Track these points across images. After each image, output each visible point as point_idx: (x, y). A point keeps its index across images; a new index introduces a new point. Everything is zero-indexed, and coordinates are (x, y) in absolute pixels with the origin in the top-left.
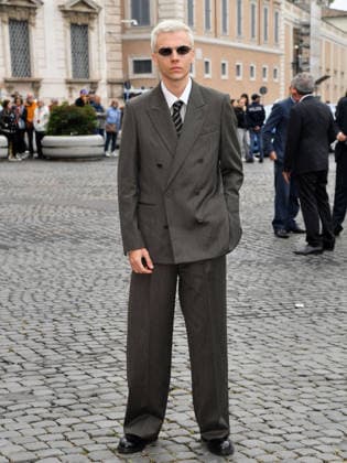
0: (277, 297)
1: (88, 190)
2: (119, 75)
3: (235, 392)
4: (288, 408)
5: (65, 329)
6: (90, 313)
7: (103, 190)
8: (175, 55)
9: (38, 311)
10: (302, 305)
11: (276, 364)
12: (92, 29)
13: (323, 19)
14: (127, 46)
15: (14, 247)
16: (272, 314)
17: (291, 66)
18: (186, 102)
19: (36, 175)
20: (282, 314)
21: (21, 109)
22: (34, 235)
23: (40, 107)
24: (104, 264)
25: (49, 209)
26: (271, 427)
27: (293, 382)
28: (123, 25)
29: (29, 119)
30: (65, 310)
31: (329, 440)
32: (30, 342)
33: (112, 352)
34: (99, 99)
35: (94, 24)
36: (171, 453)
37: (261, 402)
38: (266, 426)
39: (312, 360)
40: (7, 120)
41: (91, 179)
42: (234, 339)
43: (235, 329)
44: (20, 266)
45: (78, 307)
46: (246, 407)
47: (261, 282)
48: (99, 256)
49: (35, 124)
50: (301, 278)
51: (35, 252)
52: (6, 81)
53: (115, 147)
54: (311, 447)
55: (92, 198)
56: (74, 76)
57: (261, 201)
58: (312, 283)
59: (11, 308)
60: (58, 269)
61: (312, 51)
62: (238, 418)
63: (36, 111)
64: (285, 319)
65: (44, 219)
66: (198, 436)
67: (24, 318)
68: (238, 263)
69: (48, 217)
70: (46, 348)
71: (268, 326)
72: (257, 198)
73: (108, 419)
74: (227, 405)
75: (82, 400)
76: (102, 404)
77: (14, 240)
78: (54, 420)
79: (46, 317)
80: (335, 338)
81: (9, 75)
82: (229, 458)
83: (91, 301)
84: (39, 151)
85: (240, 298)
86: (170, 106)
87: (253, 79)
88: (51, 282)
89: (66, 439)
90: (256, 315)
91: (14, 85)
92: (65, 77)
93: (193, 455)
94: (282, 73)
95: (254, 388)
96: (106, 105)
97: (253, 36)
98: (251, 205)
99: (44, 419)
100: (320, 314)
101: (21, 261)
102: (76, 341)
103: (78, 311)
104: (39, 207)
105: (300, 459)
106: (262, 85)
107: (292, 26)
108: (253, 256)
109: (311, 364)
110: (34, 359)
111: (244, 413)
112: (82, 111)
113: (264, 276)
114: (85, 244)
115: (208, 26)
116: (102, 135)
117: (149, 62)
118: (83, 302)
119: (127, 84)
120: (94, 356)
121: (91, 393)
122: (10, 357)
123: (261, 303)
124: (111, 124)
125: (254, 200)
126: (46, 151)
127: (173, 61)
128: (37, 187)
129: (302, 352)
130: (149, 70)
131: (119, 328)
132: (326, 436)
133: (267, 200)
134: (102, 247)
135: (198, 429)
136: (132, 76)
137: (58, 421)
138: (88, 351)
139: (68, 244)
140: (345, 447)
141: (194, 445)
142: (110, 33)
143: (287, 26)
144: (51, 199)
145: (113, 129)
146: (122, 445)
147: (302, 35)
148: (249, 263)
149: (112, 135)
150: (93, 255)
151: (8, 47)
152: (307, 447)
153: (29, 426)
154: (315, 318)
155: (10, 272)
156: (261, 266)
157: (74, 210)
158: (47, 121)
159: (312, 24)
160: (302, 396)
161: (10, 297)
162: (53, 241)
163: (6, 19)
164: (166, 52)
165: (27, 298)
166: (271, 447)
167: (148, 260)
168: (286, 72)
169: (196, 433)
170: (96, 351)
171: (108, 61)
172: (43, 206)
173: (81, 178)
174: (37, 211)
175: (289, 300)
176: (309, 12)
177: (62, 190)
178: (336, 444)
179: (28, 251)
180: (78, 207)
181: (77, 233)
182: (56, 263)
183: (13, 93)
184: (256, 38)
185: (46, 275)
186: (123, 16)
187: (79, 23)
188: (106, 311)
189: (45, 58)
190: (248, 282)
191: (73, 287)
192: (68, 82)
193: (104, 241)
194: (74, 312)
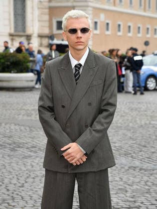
1: (23, 112)
2: (46, 31)
6: (22, 203)
7: (33, 112)
8: (79, 34)
14: (52, 11)
18: (83, 65)
24: (33, 166)
30: (4, 200)
41: (25, 104)
45: (13, 199)
47: (143, 183)
48: (29, 161)
55: (25, 118)
56: (16, 30)
57: (143, 123)
68: (126, 168)
72: (141, 121)
83: (23, 194)
85: (128, 195)
87: (139, 35)
92: (9, 31)
97: (141, 5)
98: (136, 126)
103: (14, 202)
106: (146, 40)
108: (137, 163)
112: (20, 56)
113: (145, 178)
114: (20, 151)
118: (18, 194)
119: (51, 37)
123: (143, 199)
125: (138, 122)
127: (78, 38)
134: (32, 154)
139: (7, 151)
142: (41, 2)
148: (135, 168)
150: (26, 160)
156: (142, 171)
157: (13, 127)
171: (39, 21)
173: (18, 104)
177: (4, 112)
180: (15, 125)
181: (15, 143)
184: (143, 7)
188: (32, 202)
190: (133, 182)
191: (11, 183)
192: (11, 35)
193: (33, 149)
194: (10, 202)
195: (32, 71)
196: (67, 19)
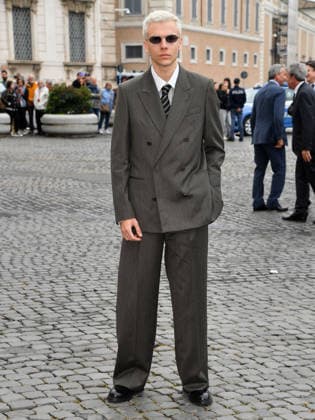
0: (253, 263)
2: (113, 60)
3: (214, 349)
4: (262, 364)
5: (61, 290)
6: (84, 276)
7: (96, 164)
8: (164, 43)
9: (37, 273)
10: (276, 272)
11: (251, 325)
12: (88, 16)
13: (300, 10)
14: (120, 32)
15: (16, 216)
16: (249, 279)
17: (269, 52)
18: (173, 86)
19: (36, 149)
20: (258, 279)
21: (23, 90)
22: (33, 204)
23: (40, 88)
24: (97, 231)
25: (47, 181)
26: (247, 381)
27: (267, 340)
28: (117, 13)
29: (30, 99)
30: (61, 273)
31: (299, 394)
32: (29, 302)
33: (104, 312)
34: (94, 81)
35: (90, 12)
36: (156, 403)
37: (238, 358)
38: (242, 380)
39: (284, 321)
40: (10, 99)
41: (85, 154)
42: (214, 301)
43: (214, 292)
44: (21, 233)
45: (73, 271)
46: (224, 362)
47: (239, 250)
48: (92, 224)
49: (35, 103)
50: (275, 246)
51: (34, 220)
52: (9, 64)
53: (108, 125)
54: (282, 399)
55: (86, 171)
56: (72, 60)
57: (240, 176)
58: (285, 251)
59: (12, 270)
60: (55, 235)
61: (289, 39)
62: (216, 372)
63: (37, 91)
64: (260, 284)
65: (43, 190)
66: (180, 388)
67: (25, 280)
69: (47, 188)
70: (44, 307)
71: (245, 290)
72: (237, 174)
73: (100, 372)
74: (207, 360)
75: (76, 355)
76: (94, 358)
77: (15, 208)
78: (50, 371)
79: (44, 279)
80: (305, 302)
81: (12, 58)
82: (208, 408)
83: (85, 265)
84: (39, 128)
85: (221, 265)
86: (159, 89)
87: (235, 64)
88: (49, 248)
89: (61, 389)
90: (234, 280)
91: (17, 67)
92: (63, 60)
93: (175, 405)
94: (261, 59)
95: (232, 346)
96: (101, 86)
97: (236, 25)
98: (231, 180)
99: (41, 371)
100: (292, 280)
101: (21, 228)
102: (71, 301)
103: (74, 274)
104: (38, 179)
105: (272, 410)
106: (244, 70)
107: (271, 17)
108: (232, 226)
109: (283, 325)
110: (32, 317)
111: (221, 368)
112: (78, 91)
113: (243, 244)
114: (80, 213)
115: (194, 15)
116: (97, 114)
117: (140, 48)
118: (78, 265)
119: (119, 68)
120: (87, 315)
121: (84, 348)
122: (11, 314)
123: (239, 269)
124: (104, 104)
125: (234, 175)
126: (45, 128)
127: (162, 49)
128: (37, 160)
129: (276, 314)
130: (140, 55)
131: (110, 290)
132: (296, 389)
133: (246, 175)
134: (96, 216)
135: (180, 382)
136: (124, 60)
137: (54, 372)
138: (82, 310)
139: (64, 213)
140: (313, 400)
141: (176, 396)
142: (105, 20)
143: (267, 16)
144: (49, 172)
145: (106, 108)
146: (111, 395)
147: (280, 24)
148: (229, 232)
149: (105, 115)
150: (88, 223)
151: (11, 32)
152: (278, 399)
153: (28, 377)
154: (288, 283)
155: (11, 238)
156: (240, 236)
157: (70, 182)
158: (46, 100)
159: (289, 14)
160: (275, 353)
161: (11, 260)
162: (50, 210)
163: (10, 6)
164: (156, 40)
165: (27, 262)
166: (246, 399)
167: (138, 229)
168: (265, 59)
169: (178, 385)
170: (88, 310)
171: (103, 46)
172: (42, 178)
173: (77, 154)
174: (36, 182)
175: (265, 266)
176: (287, 3)
177: (59, 164)
178: (305, 397)
179: (28, 218)
180: (74, 180)
181: (73, 203)
182: (53, 230)
183: (15, 74)
184: (238, 27)
185: (44, 241)
186: (117, 5)
187: (77, 11)
188: (98, 274)
189: (45, 43)
190: (227, 250)
191: (69, 252)
192: (66, 65)
193: (97, 210)
194: (69, 274)
195: (95, 111)
196: (149, 23)
